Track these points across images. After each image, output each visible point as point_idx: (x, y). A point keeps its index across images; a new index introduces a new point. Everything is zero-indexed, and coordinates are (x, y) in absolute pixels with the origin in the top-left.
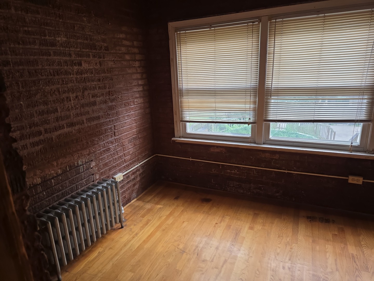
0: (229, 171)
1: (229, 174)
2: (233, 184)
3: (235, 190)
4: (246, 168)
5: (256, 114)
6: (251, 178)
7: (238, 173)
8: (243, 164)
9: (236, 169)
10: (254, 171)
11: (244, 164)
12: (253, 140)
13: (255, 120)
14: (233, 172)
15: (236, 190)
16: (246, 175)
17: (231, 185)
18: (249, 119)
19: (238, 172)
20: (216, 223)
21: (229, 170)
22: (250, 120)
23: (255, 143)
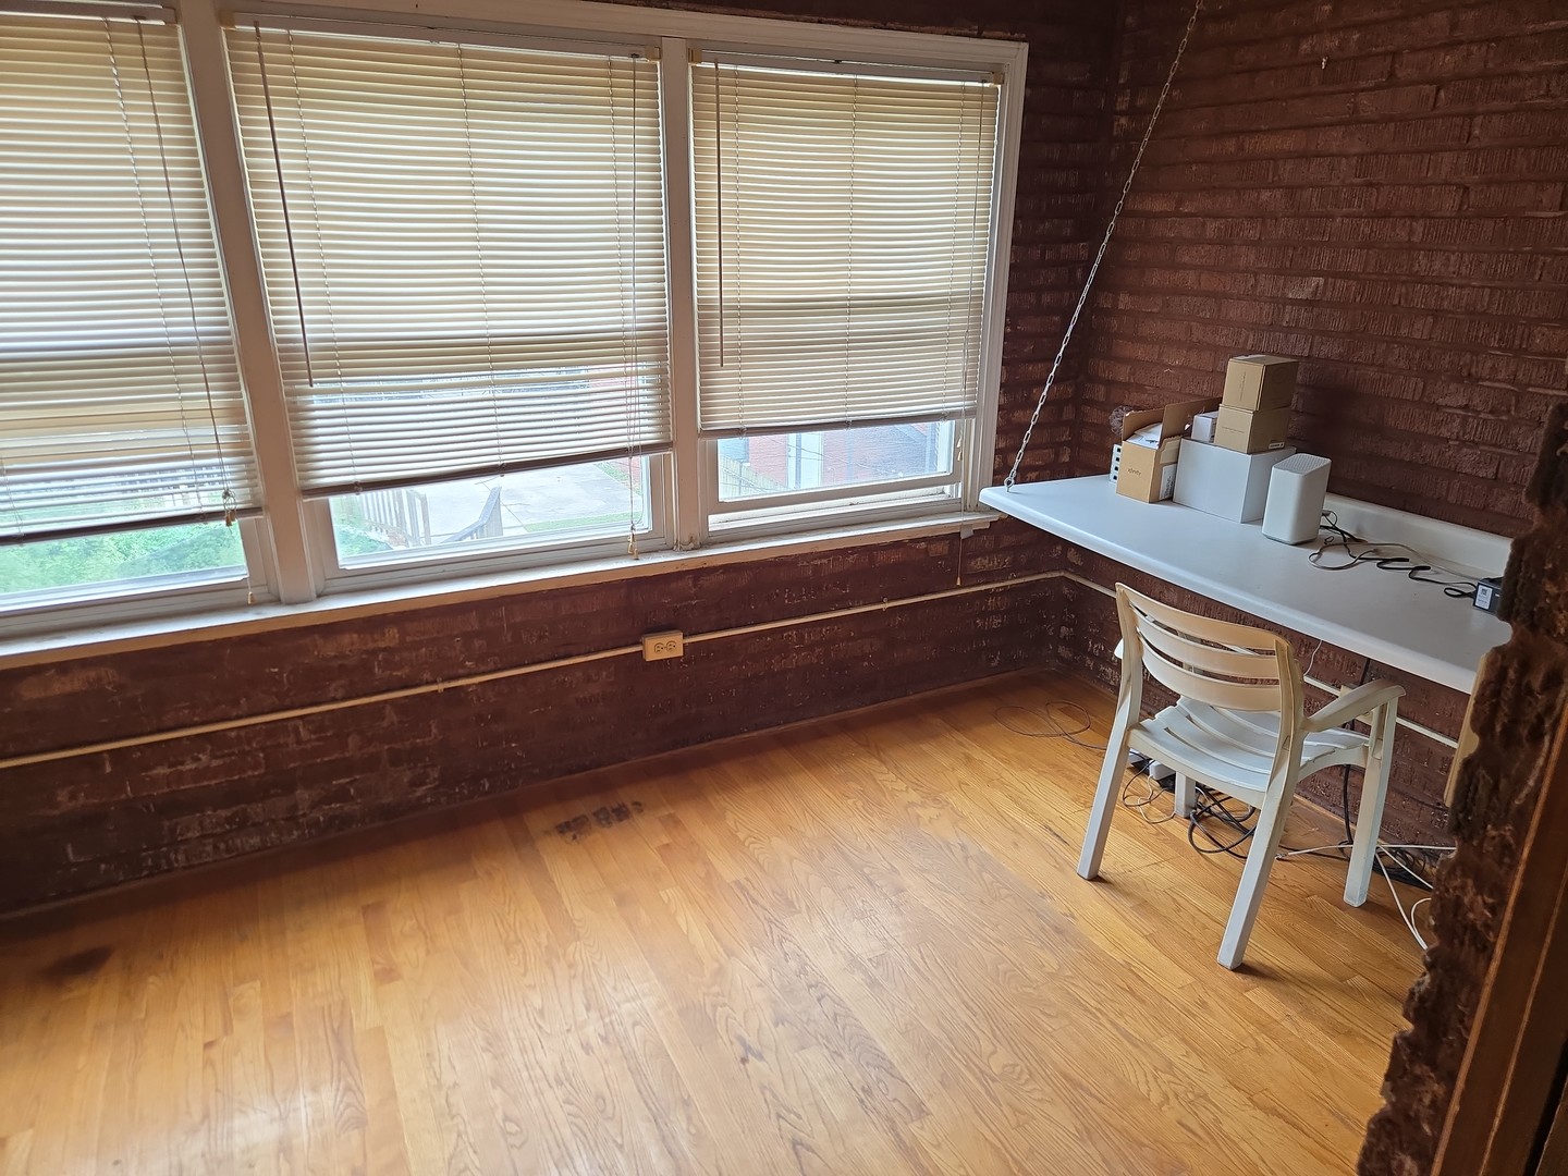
0: (162, 771)
1: (169, 786)
2: (201, 824)
3: (216, 848)
4: (258, 728)
5: (256, 466)
6: (292, 765)
7: (215, 763)
8: (235, 714)
9: (203, 751)
10: (301, 729)
11: (240, 713)
12: (265, 589)
13: (254, 495)
14: (188, 767)
15: (222, 846)
16: (264, 758)
17: (190, 835)
18: (227, 494)
19: (216, 757)
20: (208, 1045)
21: (162, 764)
22: (231, 500)
23: (277, 601)
